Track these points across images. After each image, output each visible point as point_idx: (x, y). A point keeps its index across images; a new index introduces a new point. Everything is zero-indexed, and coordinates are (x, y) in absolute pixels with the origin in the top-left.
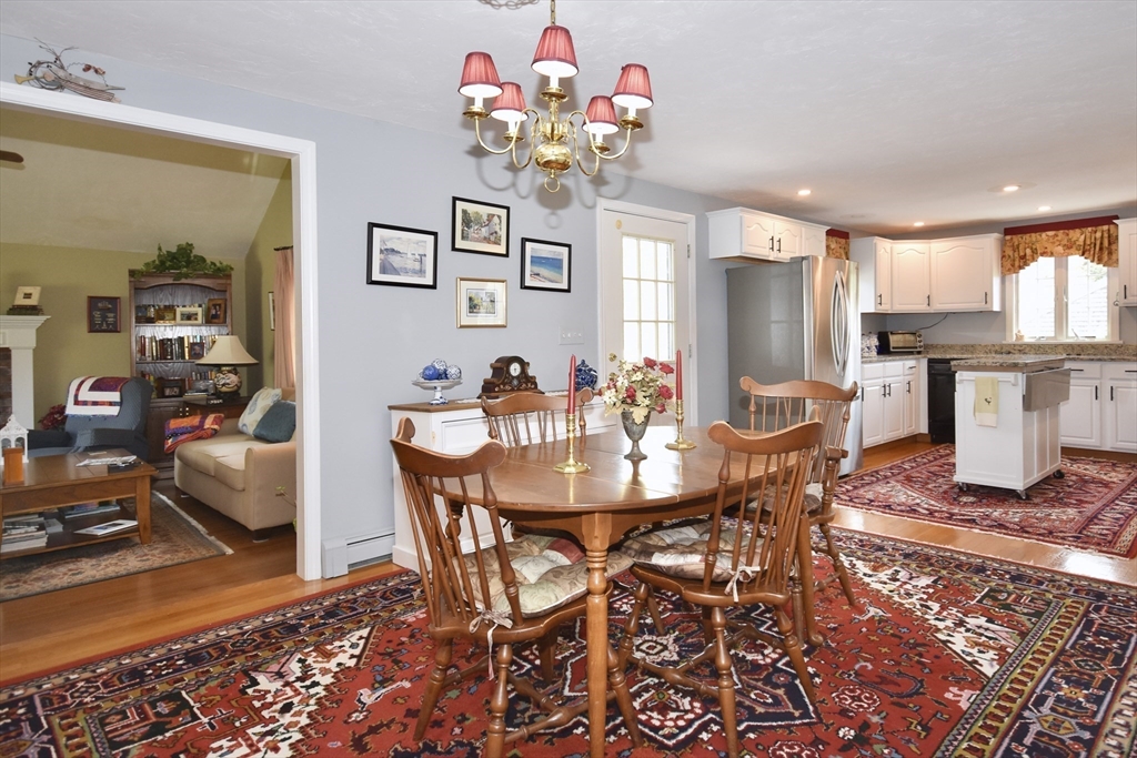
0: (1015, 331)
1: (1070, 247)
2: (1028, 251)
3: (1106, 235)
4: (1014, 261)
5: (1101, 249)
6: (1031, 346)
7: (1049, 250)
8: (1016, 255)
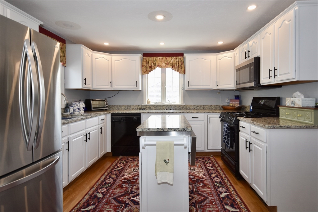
0: (147, 100)
1: (167, 64)
2: (152, 64)
3: (180, 60)
4: (147, 68)
5: (178, 66)
6: (153, 106)
7: (160, 65)
8: (148, 66)
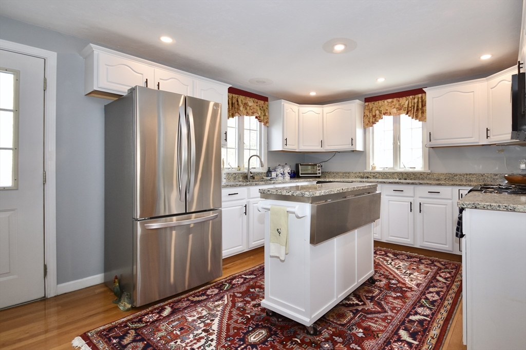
0: (371, 164)
1: (400, 109)
2: (377, 112)
3: (420, 100)
4: (370, 120)
5: (417, 110)
6: (379, 173)
7: (388, 111)
8: (371, 115)
